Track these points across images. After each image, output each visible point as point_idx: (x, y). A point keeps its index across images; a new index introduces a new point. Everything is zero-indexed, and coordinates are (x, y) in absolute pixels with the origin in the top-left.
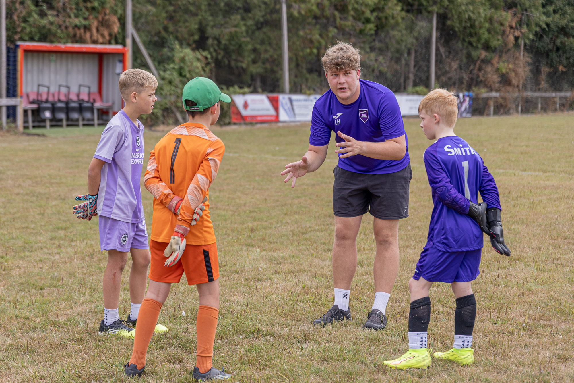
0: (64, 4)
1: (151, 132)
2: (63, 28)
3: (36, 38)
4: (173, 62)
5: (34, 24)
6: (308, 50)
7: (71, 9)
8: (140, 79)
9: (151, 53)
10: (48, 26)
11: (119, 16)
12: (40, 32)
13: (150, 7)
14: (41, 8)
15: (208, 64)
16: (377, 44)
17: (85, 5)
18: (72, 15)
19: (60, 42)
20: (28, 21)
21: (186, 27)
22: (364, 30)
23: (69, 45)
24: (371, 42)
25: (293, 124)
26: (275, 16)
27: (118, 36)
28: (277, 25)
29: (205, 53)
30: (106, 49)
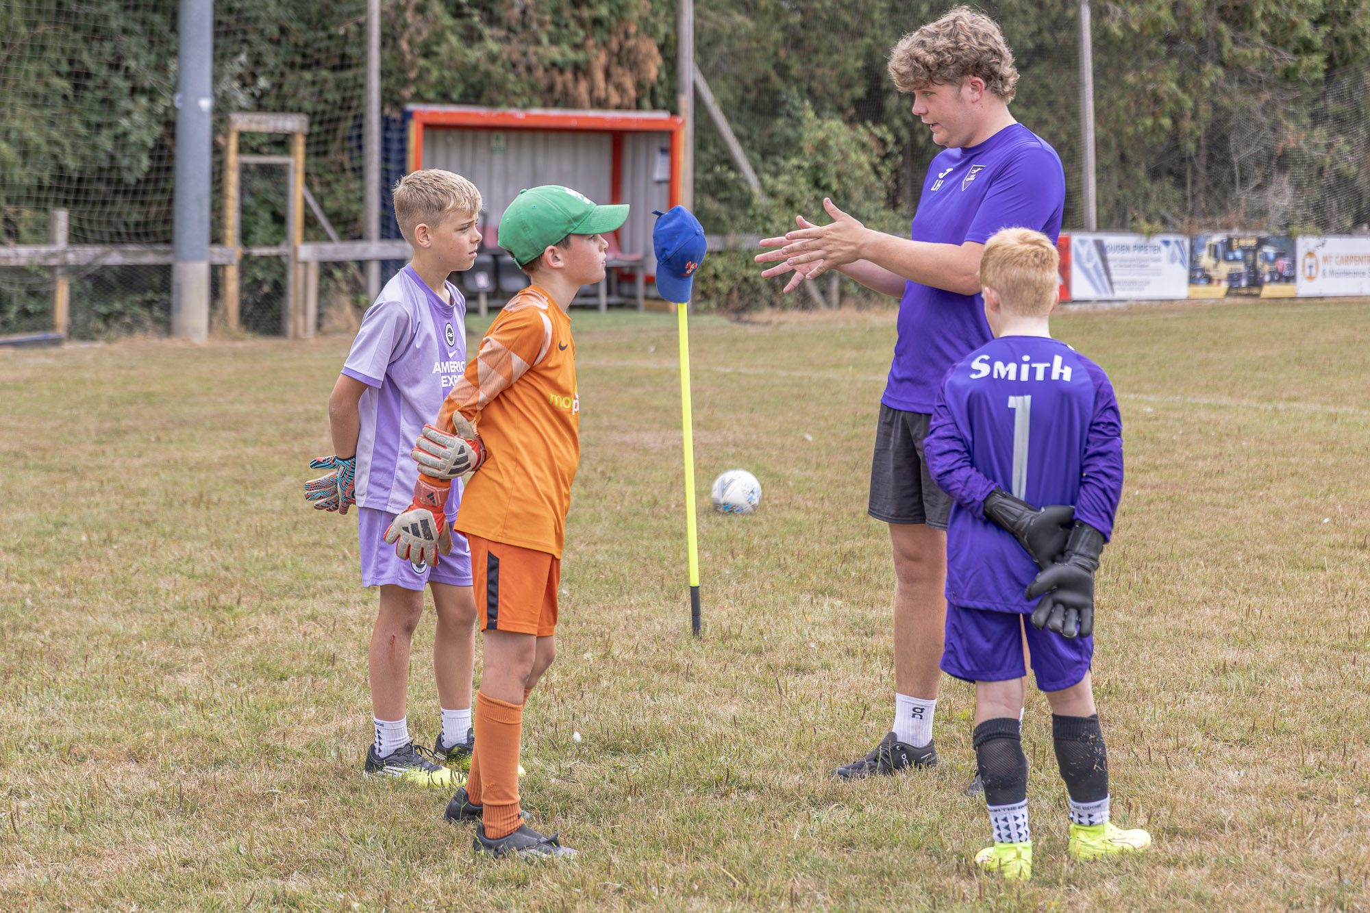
0: (524, 12)
1: (736, 326)
2: (521, 69)
3: (455, 96)
4: (800, 151)
5: (451, 59)
6: (1149, 122)
7: (541, 23)
8: (435, 194)
9: (743, 131)
10: (483, 66)
11: (661, 39)
12: (464, 80)
13: (739, 18)
14: (467, 20)
15: (886, 157)
16: (1333, 106)
17: (576, 12)
18: (545, 39)
19: (512, 105)
20: (436, 54)
21: (834, 66)
22: (1295, 70)
23: (537, 111)
24: (1316, 100)
25: (1107, 306)
26: (1062, 36)
27: (659, 89)
28: (1068, 58)
29: (881, 131)
30: (629, 120)
